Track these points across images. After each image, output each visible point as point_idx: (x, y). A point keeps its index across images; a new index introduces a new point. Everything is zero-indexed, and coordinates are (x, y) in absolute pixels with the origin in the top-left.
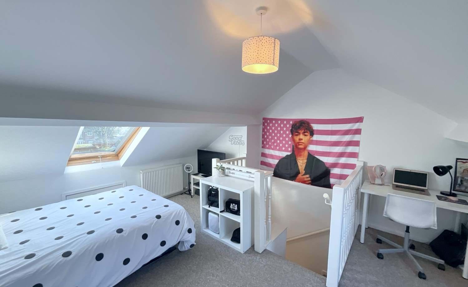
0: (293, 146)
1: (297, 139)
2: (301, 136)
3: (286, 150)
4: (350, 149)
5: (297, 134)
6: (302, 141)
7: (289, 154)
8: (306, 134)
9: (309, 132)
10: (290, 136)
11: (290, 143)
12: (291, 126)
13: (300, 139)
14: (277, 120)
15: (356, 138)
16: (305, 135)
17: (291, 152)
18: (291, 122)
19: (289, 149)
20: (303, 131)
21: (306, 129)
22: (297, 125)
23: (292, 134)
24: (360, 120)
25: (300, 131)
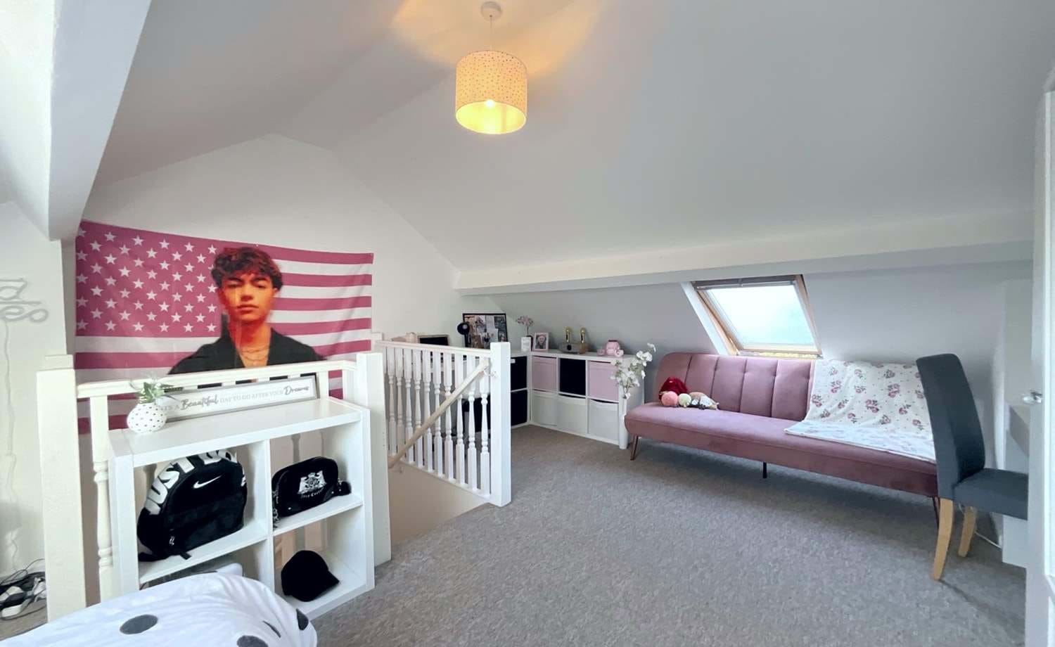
0: (223, 317)
1: (235, 296)
2: (248, 289)
3: (199, 331)
4: (358, 313)
5: (233, 283)
6: (250, 302)
7: (211, 340)
8: (261, 283)
9: (268, 278)
10: (213, 289)
11: (212, 308)
12: (213, 260)
13: (245, 298)
14: (152, 238)
15: (365, 291)
16: (260, 287)
17: (220, 334)
18: (212, 250)
19: (211, 328)
20: (252, 276)
21: (262, 271)
22: (233, 258)
23: (219, 284)
24: (367, 258)
25: (243, 277)
